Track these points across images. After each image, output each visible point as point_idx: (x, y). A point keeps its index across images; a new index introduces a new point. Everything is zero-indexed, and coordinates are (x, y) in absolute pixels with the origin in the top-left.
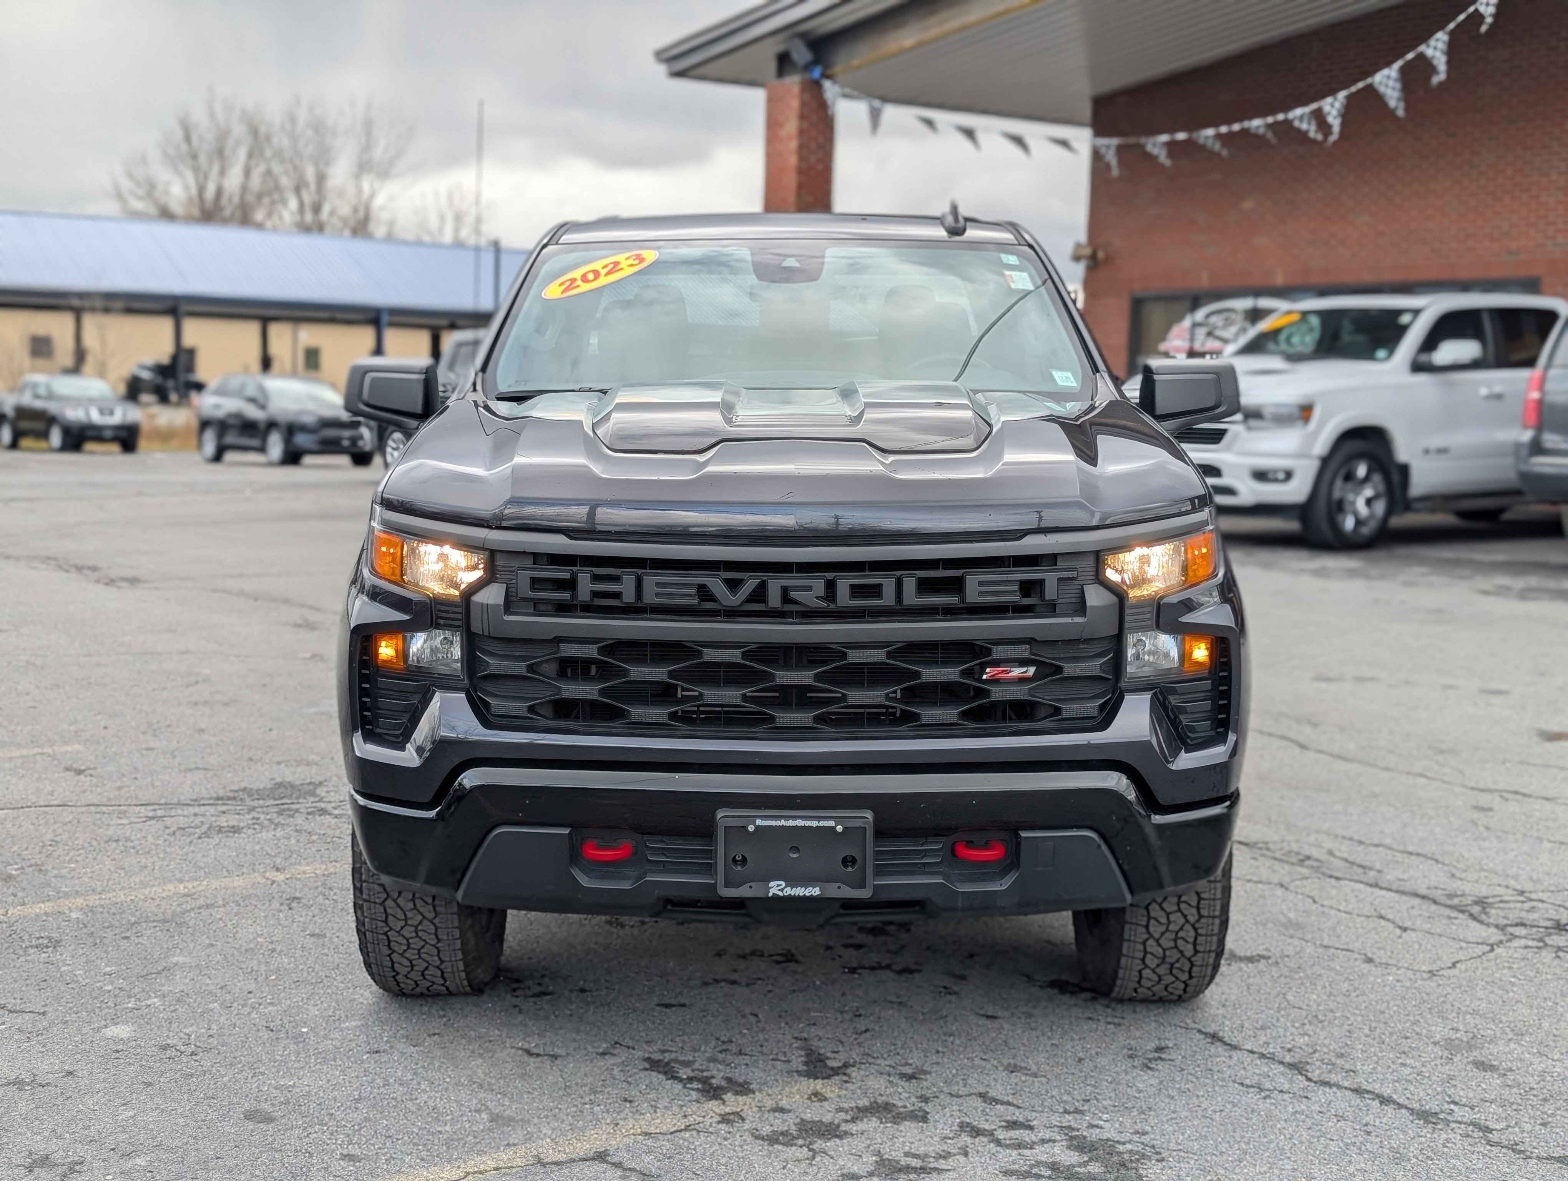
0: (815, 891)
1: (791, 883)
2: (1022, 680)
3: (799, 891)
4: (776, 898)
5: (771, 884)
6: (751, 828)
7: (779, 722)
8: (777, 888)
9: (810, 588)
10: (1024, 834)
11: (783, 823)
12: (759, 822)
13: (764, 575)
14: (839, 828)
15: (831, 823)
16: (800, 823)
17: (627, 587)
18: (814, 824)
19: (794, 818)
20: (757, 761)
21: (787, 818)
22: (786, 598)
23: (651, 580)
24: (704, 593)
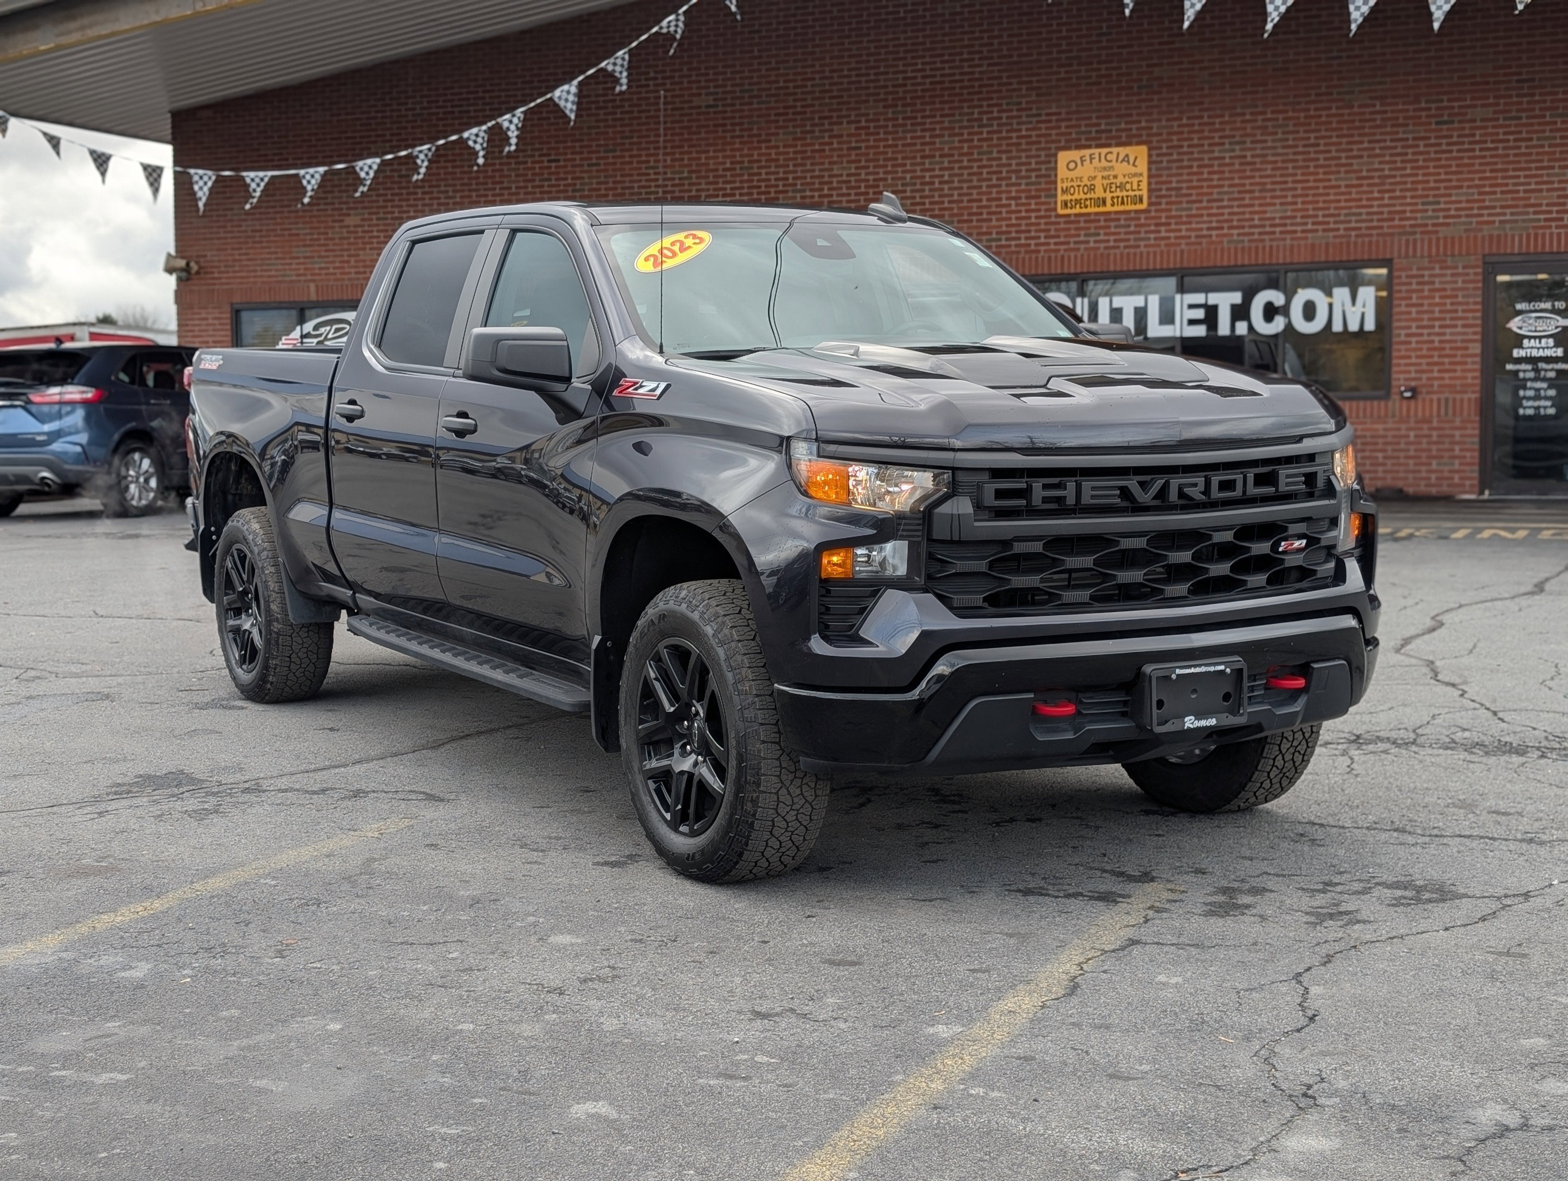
0: (1212, 722)
1: (1198, 718)
2: (1299, 550)
3: (1203, 723)
4: (1189, 729)
5: (1186, 719)
6: (1174, 677)
7: (1168, 594)
8: (1190, 722)
9: (1195, 485)
10: (1316, 666)
11: (1192, 670)
12: (1178, 671)
13: (1166, 477)
14: (1228, 670)
15: (1222, 667)
16: (1203, 669)
17: (1069, 492)
18: (1212, 669)
19: (1200, 666)
20: (1162, 625)
21: (1195, 666)
22: (1182, 495)
23: (1087, 485)
24: (1125, 493)
